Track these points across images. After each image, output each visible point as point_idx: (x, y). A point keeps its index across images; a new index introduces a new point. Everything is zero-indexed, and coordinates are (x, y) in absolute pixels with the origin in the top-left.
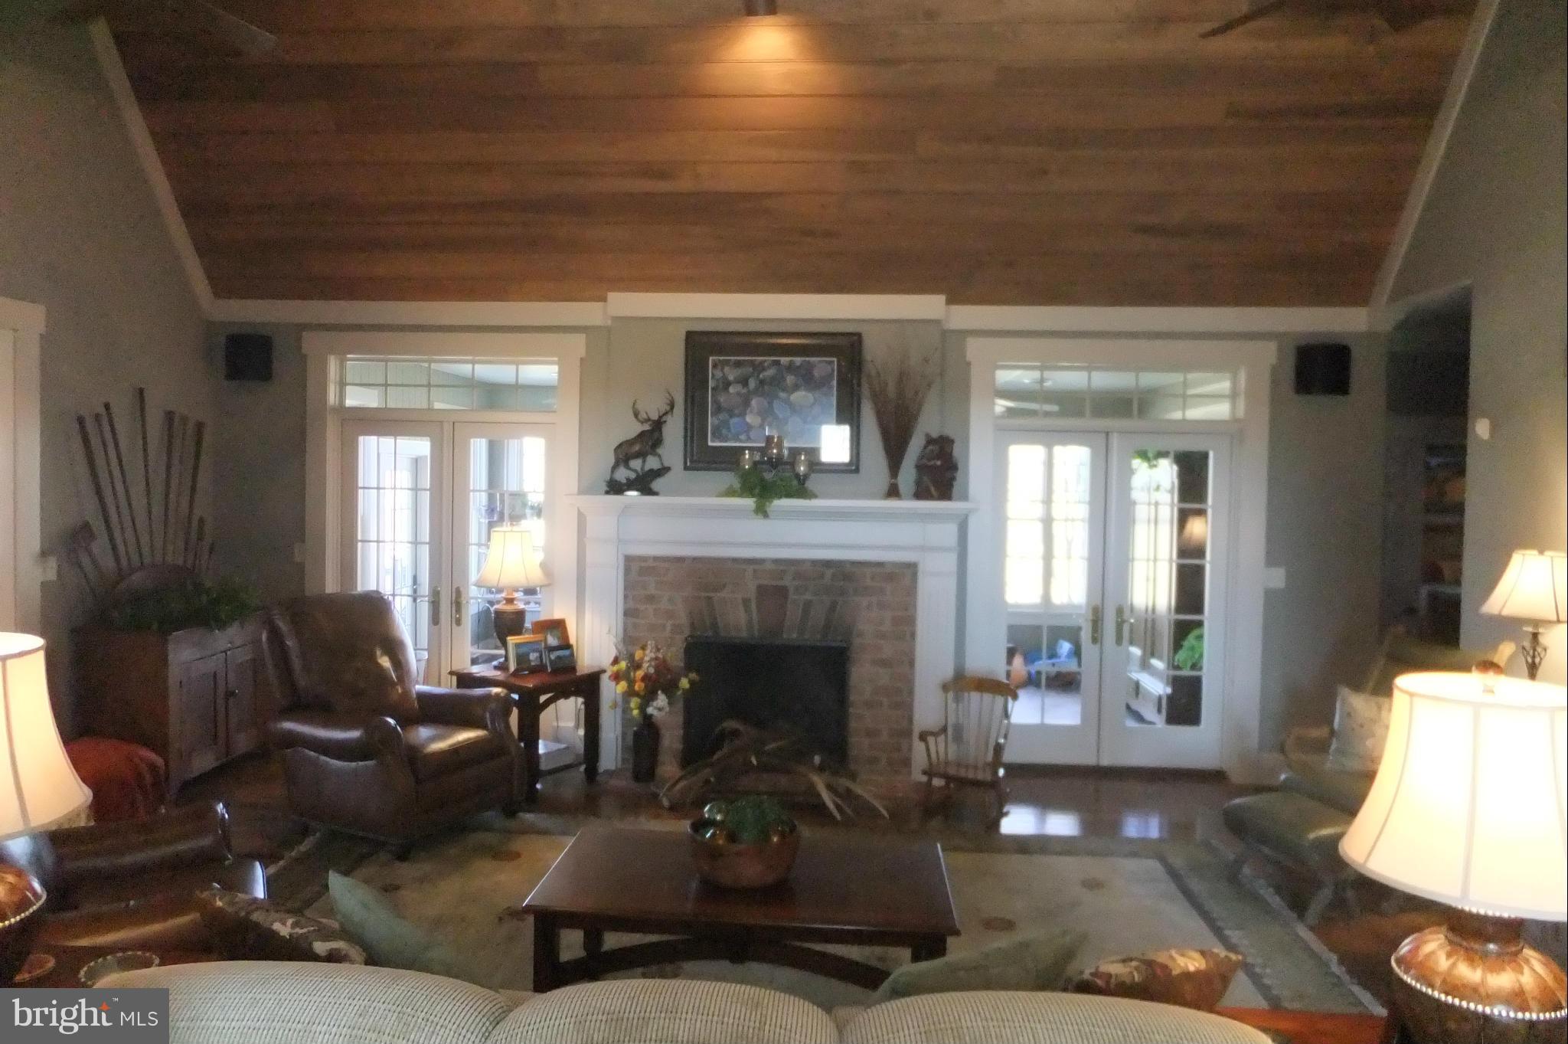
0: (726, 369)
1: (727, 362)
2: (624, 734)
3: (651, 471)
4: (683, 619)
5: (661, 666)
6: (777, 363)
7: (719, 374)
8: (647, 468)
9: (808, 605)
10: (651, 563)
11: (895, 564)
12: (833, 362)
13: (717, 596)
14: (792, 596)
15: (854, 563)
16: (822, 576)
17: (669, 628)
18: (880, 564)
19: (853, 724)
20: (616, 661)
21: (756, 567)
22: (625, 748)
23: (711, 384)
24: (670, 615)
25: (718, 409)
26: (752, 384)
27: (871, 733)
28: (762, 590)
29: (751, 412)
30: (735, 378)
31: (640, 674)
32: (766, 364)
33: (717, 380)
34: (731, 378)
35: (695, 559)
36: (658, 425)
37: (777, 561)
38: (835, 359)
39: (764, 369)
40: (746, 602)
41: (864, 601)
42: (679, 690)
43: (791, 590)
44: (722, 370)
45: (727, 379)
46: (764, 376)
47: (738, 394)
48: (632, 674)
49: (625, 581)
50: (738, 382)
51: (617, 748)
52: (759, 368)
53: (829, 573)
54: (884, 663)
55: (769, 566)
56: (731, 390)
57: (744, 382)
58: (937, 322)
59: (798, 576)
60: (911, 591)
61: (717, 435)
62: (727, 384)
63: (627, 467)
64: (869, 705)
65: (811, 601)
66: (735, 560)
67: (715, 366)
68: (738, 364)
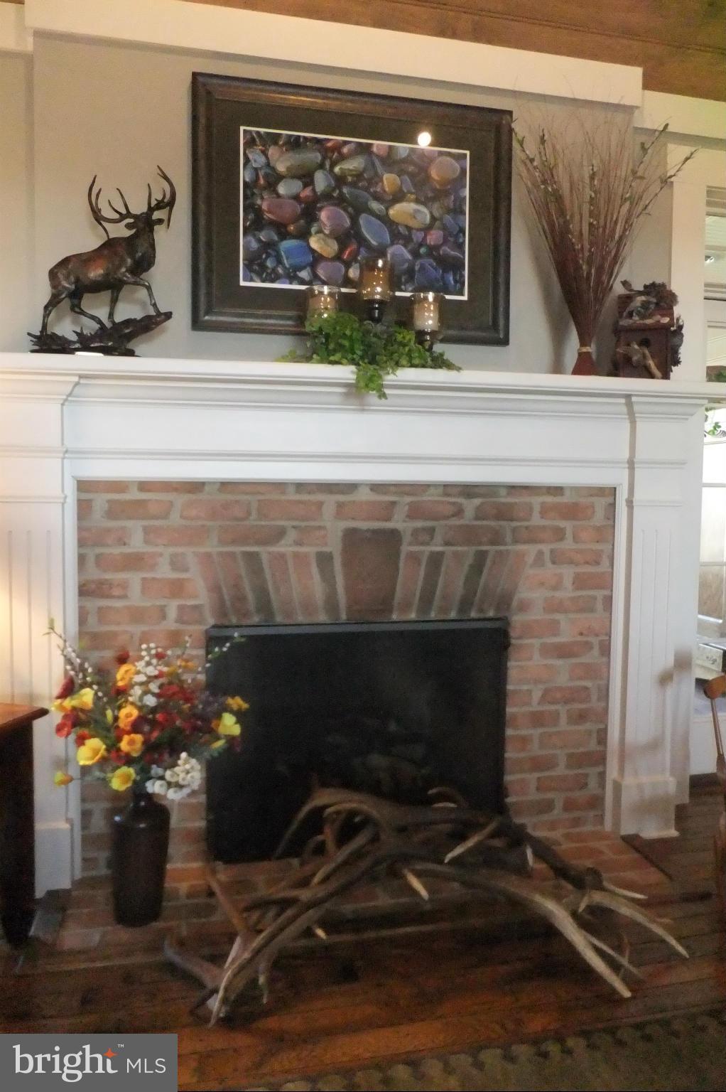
0: (272, 151)
1: (274, 139)
2: (86, 815)
3: (128, 322)
4: (201, 595)
5: (172, 690)
6: (365, 150)
7: (258, 159)
8: (118, 318)
9: (436, 561)
10: (134, 495)
11: (577, 490)
12: (465, 155)
13: (264, 552)
14: (406, 548)
15: (513, 488)
16: (459, 512)
17: (172, 613)
18: (557, 490)
19: (511, 754)
20: (69, 689)
21: (341, 498)
22: (89, 841)
23: (244, 175)
24: (177, 588)
25: (257, 224)
26: (321, 182)
27: (538, 764)
28: (352, 538)
29: (320, 231)
30: (288, 169)
31: (128, 713)
32: (345, 150)
33: (256, 170)
34: (281, 168)
35: (226, 486)
36: (145, 225)
37: (376, 487)
38: (468, 153)
39: (343, 158)
40: (324, 560)
41: (531, 550)
42: (218, 738)
43: (407, 538)
44: (264, 153)
45: (274, 169)
46: (341, 169)
47: (296, 198)
48: (109, 713)
49: (80, 529)
50: (294, 177)
51: (72, 843)
52: (332, 155)
53: (470, 506)
54: (563, 651)
55: (364, 495)
56: (282, 189)
57: (306, 178)
58: (628, 110)
59: (415, 512)
60: (606, 532)
61: (256, 265)
62: (273, 179)
63: (77, 309)
64: (537, 719)
65: (441, 554)
66: (301, 486)
67: (250, 143)
68: (295, 144)
